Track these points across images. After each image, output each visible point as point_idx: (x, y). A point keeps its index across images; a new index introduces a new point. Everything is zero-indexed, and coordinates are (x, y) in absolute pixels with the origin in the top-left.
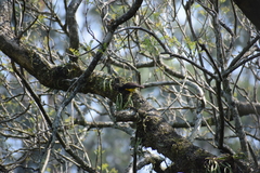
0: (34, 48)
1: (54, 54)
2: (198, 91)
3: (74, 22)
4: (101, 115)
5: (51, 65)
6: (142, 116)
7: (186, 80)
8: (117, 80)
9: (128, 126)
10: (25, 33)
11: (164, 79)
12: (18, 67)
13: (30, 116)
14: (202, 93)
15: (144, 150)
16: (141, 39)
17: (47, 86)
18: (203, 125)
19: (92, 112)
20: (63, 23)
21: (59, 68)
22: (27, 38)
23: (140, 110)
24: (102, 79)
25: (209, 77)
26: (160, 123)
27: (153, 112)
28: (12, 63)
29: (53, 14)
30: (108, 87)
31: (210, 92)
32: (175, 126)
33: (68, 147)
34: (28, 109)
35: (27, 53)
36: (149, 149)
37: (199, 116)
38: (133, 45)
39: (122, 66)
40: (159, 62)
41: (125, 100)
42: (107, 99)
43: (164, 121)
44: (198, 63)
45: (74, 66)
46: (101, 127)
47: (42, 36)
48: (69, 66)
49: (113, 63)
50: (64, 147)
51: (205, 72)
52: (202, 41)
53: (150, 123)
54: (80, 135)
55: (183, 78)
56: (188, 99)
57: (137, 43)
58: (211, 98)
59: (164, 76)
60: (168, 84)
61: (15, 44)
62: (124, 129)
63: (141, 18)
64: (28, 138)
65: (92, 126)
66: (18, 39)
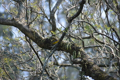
0: (36, 29)
1: (44, 33)
2: (111, 50)
3: (54, 18)
4: (66, 60)
5: (43, 38)
6: (85, 61)
7: (105, 45)
8: (74, 45)
9: (78, 66)
10: (31, 23)
11: (95, 44)
12: (28, 39)
13: (33, 61)
14: (113, 51)
15: (85, 77)
16: (84, 26)
17: (41, 47)
18: (113, 66)
19: (62, 59)
20: (49, 18)
21: (47, 39)
22: (32, 25)
23: (84, 59)
24: (66, 44)
25: (116, 44)
26: (93, 65)
27: (90, 60)
28: (26, 37)
29: (44, 14)
30: (69, 48)
31: (116, 50)
32: (100, 66)
33: (50, 76)
34: (32, 57)
35: (32, 32)
36: (88, 77)
37: (111, 61)
38: (81, 28)
39: (76, 38)
40: (93, 36)
41: (77, 54)
42: (68, 54)
43: (95, 64)
44: (111, 37)
45: (54, 38)
46: (65, 66)
47: (39, 24)
48: (51, 38)
49: (72, 37)
50: (49, 75)
51: (114, 41)
52: (113, 27)
53: (88, 65)
54: (56, 70)
55: (104, 44)
56: (106, 54)
57: (83, 28)
58: (117, 53)
59: (95, 43)
60: (97, 46)
61: (27, 28)
62: (76, 67)
63: (85, 16)
64: (32, 71)
65: (62, 66)
66: (28, 26)
